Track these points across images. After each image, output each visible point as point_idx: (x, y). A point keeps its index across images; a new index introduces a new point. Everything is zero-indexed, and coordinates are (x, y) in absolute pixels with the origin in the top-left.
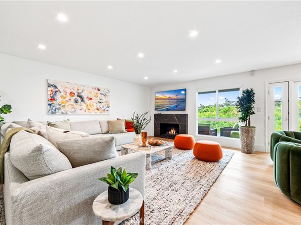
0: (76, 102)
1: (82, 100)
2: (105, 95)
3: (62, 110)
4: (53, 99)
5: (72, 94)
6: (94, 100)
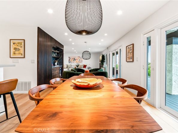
0: (74, 60)
1: (75, 60)
4: (69, 60)
5: (73, 59)
6: (78, 60)
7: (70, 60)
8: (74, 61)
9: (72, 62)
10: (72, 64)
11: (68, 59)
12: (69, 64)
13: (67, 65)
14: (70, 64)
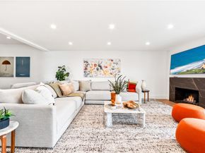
0: (98, 70)
1: (101, 68)
2: (117, 64)
3: (90, 75)
4: (86, 69)
5: (95, 65)
6: (109, 68)
7: (89, 68)
8: (98, 73)
9: (93, 74)
10: (93, 80)
11: (82, 66)
12: (83, 79)
13: (79, 82)
14: (88, 79)
